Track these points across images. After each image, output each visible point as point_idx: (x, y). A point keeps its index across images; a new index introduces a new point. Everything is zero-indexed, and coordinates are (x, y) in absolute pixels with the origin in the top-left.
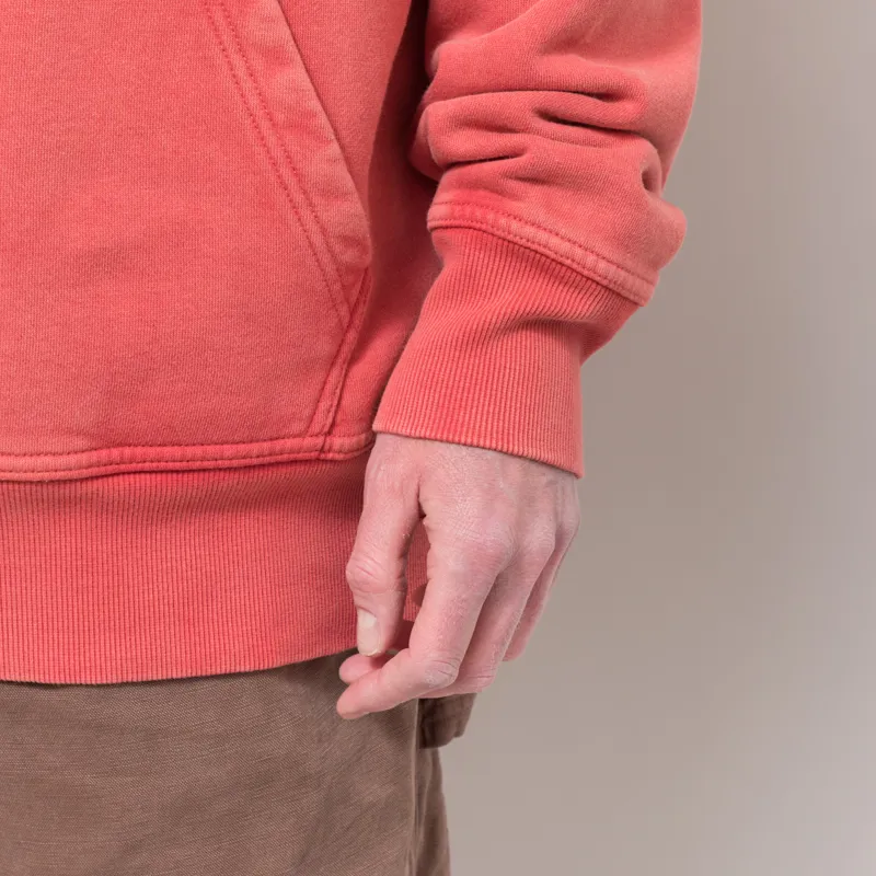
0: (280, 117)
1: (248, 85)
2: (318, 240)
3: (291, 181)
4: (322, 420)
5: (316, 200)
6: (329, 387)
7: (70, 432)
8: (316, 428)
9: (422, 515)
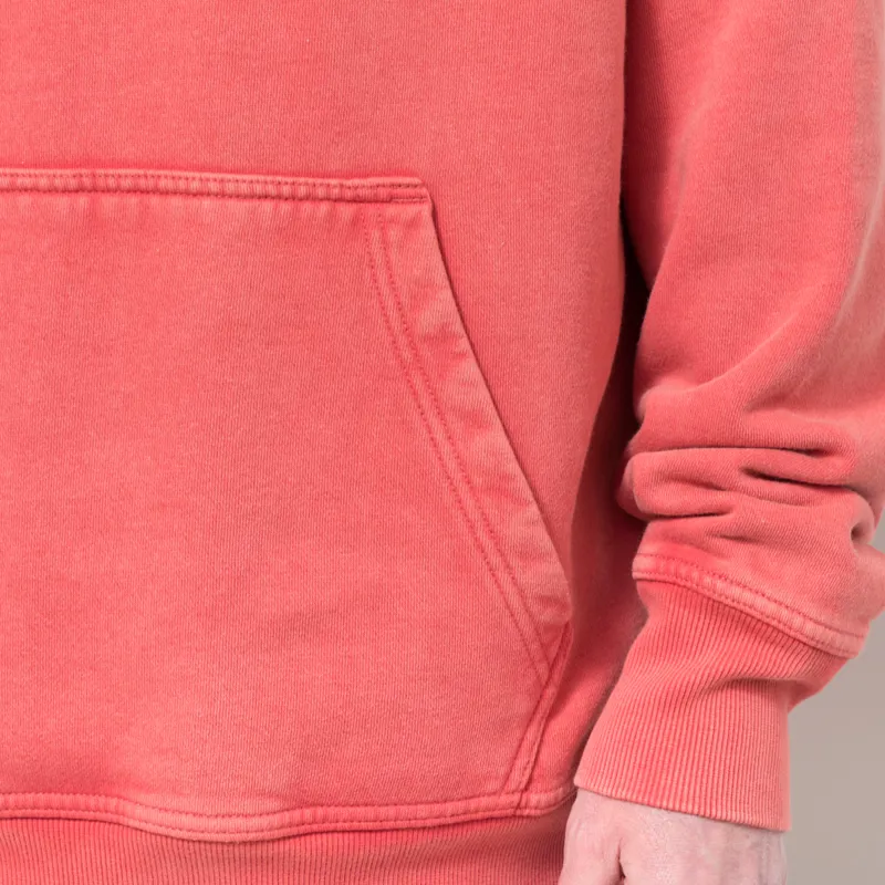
0: (478, 481)
1: (446, 448)
2: (515, 601)
3: (488, 544)
4: (519, 778)
5: (515, 562)
6: (526, 744)
7: (263, 794)
8: (512, 785)
9: (622, 876)
